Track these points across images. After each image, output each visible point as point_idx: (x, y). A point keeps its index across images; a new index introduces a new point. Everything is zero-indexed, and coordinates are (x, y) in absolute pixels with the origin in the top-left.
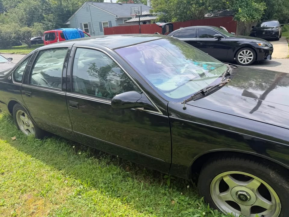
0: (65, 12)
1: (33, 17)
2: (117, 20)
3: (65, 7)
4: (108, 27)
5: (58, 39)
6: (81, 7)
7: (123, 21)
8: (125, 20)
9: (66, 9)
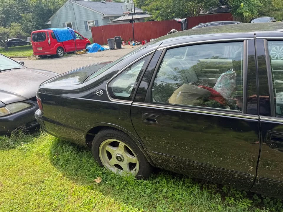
0: (45, 11)
1: (8, 17)
2: (104, 19)
3: (45, 6)
4: (94, 26)
5: (49, 40)
6: (64, 6)
7: (110, 20)
8: (112, 18)
9: (47, 8)
